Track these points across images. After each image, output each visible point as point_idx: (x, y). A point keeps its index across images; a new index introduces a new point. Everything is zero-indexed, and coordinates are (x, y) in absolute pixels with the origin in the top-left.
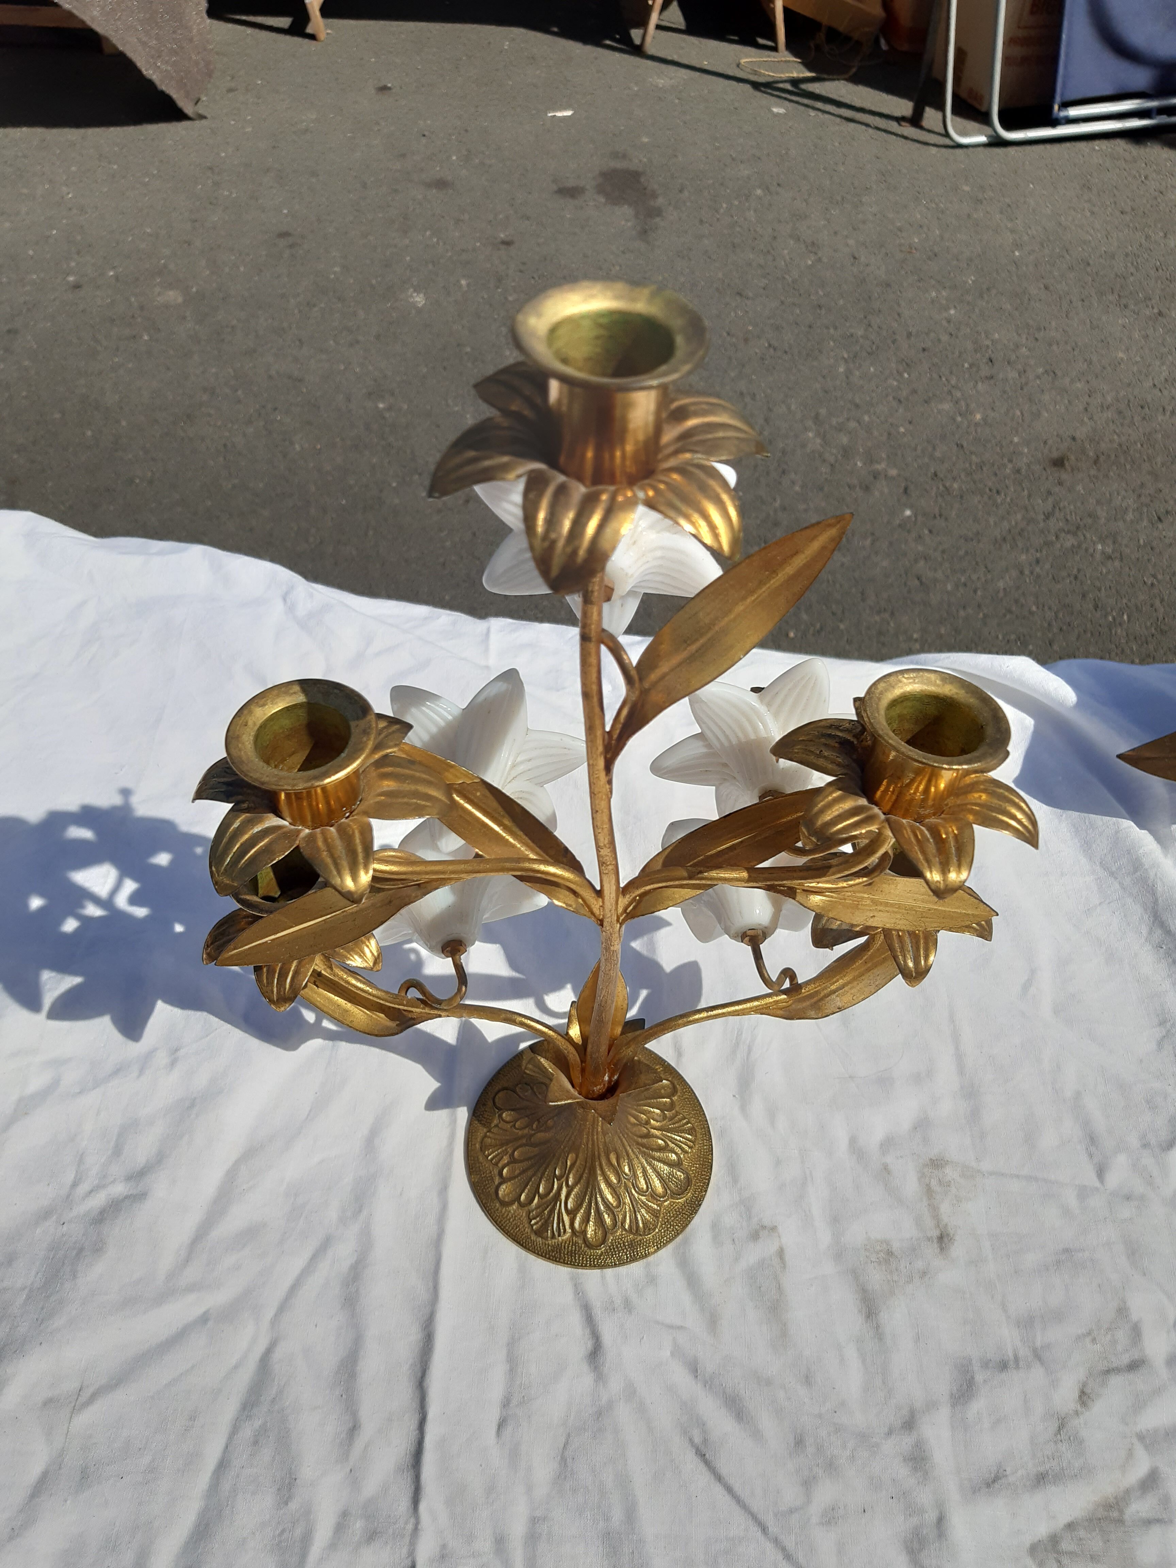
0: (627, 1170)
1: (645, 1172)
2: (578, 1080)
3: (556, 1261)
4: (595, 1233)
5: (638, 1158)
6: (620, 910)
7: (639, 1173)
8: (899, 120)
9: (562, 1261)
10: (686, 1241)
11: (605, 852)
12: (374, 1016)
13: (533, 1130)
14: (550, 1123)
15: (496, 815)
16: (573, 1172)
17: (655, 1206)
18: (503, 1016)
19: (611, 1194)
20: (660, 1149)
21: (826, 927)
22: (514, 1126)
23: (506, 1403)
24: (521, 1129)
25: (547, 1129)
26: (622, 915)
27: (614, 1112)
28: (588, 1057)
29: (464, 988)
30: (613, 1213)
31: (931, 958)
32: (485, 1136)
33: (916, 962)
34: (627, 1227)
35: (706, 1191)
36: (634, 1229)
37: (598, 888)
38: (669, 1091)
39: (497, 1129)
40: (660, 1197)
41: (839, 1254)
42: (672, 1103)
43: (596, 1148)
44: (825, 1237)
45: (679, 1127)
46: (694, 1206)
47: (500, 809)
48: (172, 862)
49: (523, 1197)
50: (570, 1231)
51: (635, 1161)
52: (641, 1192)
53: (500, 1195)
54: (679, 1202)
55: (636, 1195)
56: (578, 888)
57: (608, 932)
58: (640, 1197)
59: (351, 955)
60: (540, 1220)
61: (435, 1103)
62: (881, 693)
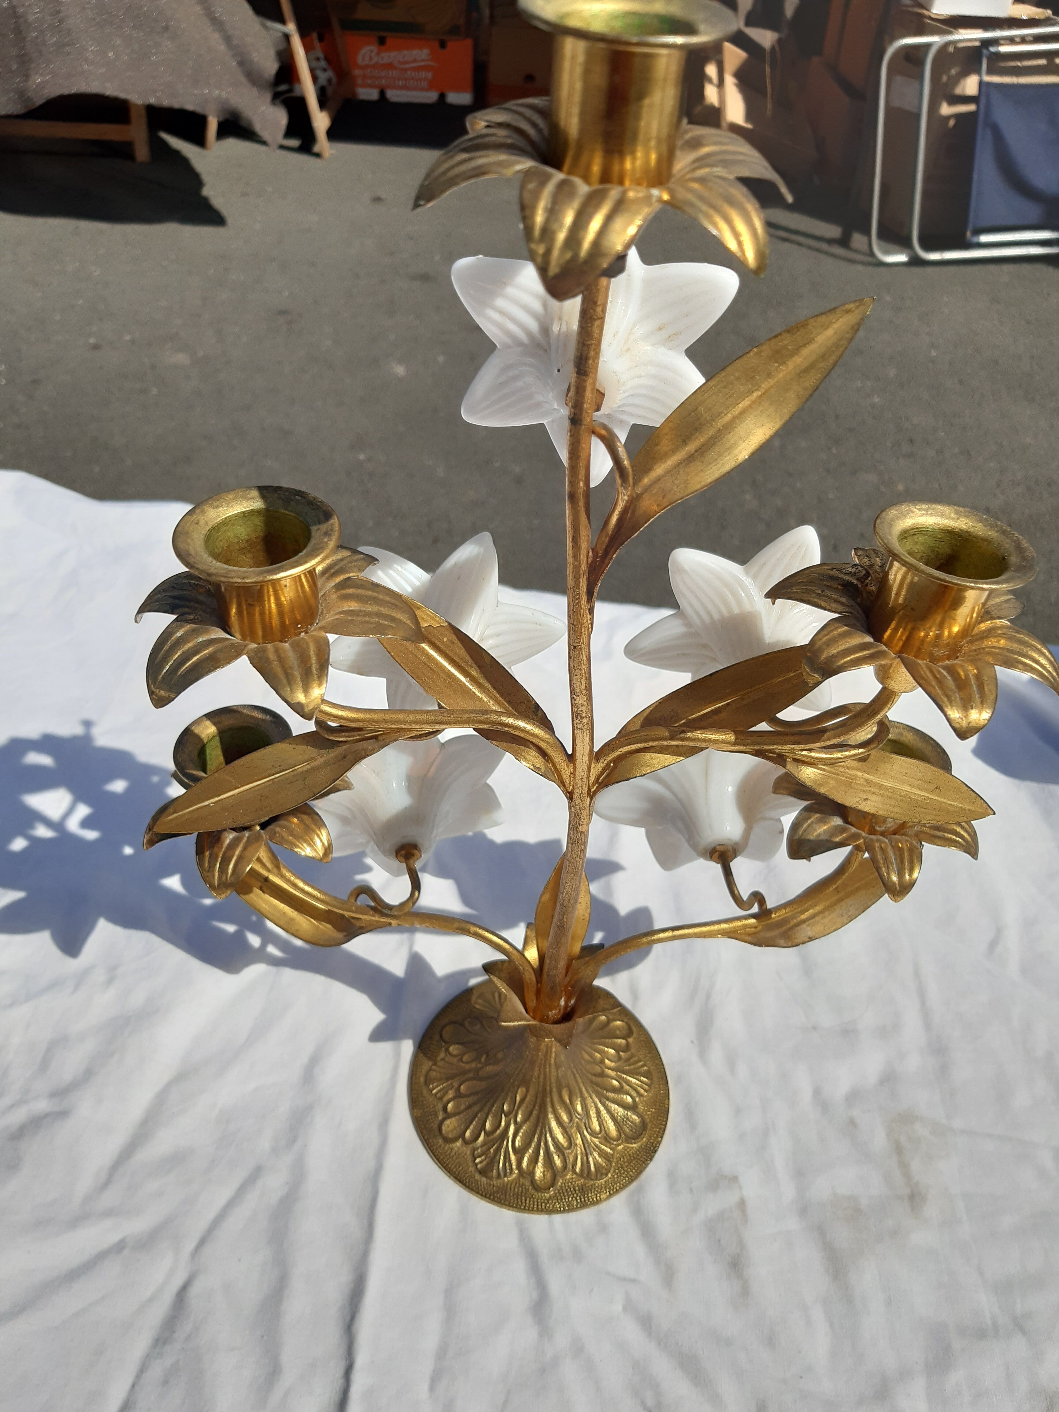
0: (579, 1108)
1: (598, 1112)
2: (532, 1003)
3: (501, 1203)
4: (544, 1175)
5: (591, 1098)
6: (592, 779)
7: (593, 1113)
8: (830, 241)
9: (507, 1203)
10: (640, 1190)
11: (581, 700)
12: (321, 926)
13: (480, 1063)
14: (500, 1055)
15: (463, 665)
16: (523, 1107)
17: (609, 1150)
18: (456, 925)
19: (562, 1134)
20: (614, 1090)
21: (803, 837)
22: (461, 1060)
23: (441, 1353)
24: (468, 1063)
25: (497, 1062)
26: (593, 785)
27: (570, 1035)
28: (545, 976)
29: (417, 894)
30: (563, 1154)
31: (915, 875)
32: (430, 1070)
33: (901, 876)
34: (578, 1170)
35: (662, 1137)
36: (586, 1173)
37: (570, 752)
38: (624, 1032)
39: (443, 1062)
40: (614, 1141)
41: (803, 1210)
42: (628, 1045)
43: (548, 1083)
44: (789, 1191)
45: (635, 1069)
46: (650, 1152)
47: (468, 658)
48: (128, 791)
49: (468, 1134)
50: (517, 1172)
51: (589, 1100)
52: (593, 1134)
53: (443, 1132)
54: (633, 1148)
55: (588, 1137)
56: (548, 747)
57: (578, 807)
58: (593, 1138)
59: (299, 842)
60: (486, 1159)
61: (379, 1035)
62: (892, 520)
